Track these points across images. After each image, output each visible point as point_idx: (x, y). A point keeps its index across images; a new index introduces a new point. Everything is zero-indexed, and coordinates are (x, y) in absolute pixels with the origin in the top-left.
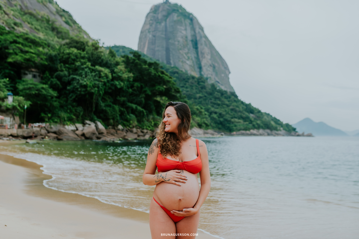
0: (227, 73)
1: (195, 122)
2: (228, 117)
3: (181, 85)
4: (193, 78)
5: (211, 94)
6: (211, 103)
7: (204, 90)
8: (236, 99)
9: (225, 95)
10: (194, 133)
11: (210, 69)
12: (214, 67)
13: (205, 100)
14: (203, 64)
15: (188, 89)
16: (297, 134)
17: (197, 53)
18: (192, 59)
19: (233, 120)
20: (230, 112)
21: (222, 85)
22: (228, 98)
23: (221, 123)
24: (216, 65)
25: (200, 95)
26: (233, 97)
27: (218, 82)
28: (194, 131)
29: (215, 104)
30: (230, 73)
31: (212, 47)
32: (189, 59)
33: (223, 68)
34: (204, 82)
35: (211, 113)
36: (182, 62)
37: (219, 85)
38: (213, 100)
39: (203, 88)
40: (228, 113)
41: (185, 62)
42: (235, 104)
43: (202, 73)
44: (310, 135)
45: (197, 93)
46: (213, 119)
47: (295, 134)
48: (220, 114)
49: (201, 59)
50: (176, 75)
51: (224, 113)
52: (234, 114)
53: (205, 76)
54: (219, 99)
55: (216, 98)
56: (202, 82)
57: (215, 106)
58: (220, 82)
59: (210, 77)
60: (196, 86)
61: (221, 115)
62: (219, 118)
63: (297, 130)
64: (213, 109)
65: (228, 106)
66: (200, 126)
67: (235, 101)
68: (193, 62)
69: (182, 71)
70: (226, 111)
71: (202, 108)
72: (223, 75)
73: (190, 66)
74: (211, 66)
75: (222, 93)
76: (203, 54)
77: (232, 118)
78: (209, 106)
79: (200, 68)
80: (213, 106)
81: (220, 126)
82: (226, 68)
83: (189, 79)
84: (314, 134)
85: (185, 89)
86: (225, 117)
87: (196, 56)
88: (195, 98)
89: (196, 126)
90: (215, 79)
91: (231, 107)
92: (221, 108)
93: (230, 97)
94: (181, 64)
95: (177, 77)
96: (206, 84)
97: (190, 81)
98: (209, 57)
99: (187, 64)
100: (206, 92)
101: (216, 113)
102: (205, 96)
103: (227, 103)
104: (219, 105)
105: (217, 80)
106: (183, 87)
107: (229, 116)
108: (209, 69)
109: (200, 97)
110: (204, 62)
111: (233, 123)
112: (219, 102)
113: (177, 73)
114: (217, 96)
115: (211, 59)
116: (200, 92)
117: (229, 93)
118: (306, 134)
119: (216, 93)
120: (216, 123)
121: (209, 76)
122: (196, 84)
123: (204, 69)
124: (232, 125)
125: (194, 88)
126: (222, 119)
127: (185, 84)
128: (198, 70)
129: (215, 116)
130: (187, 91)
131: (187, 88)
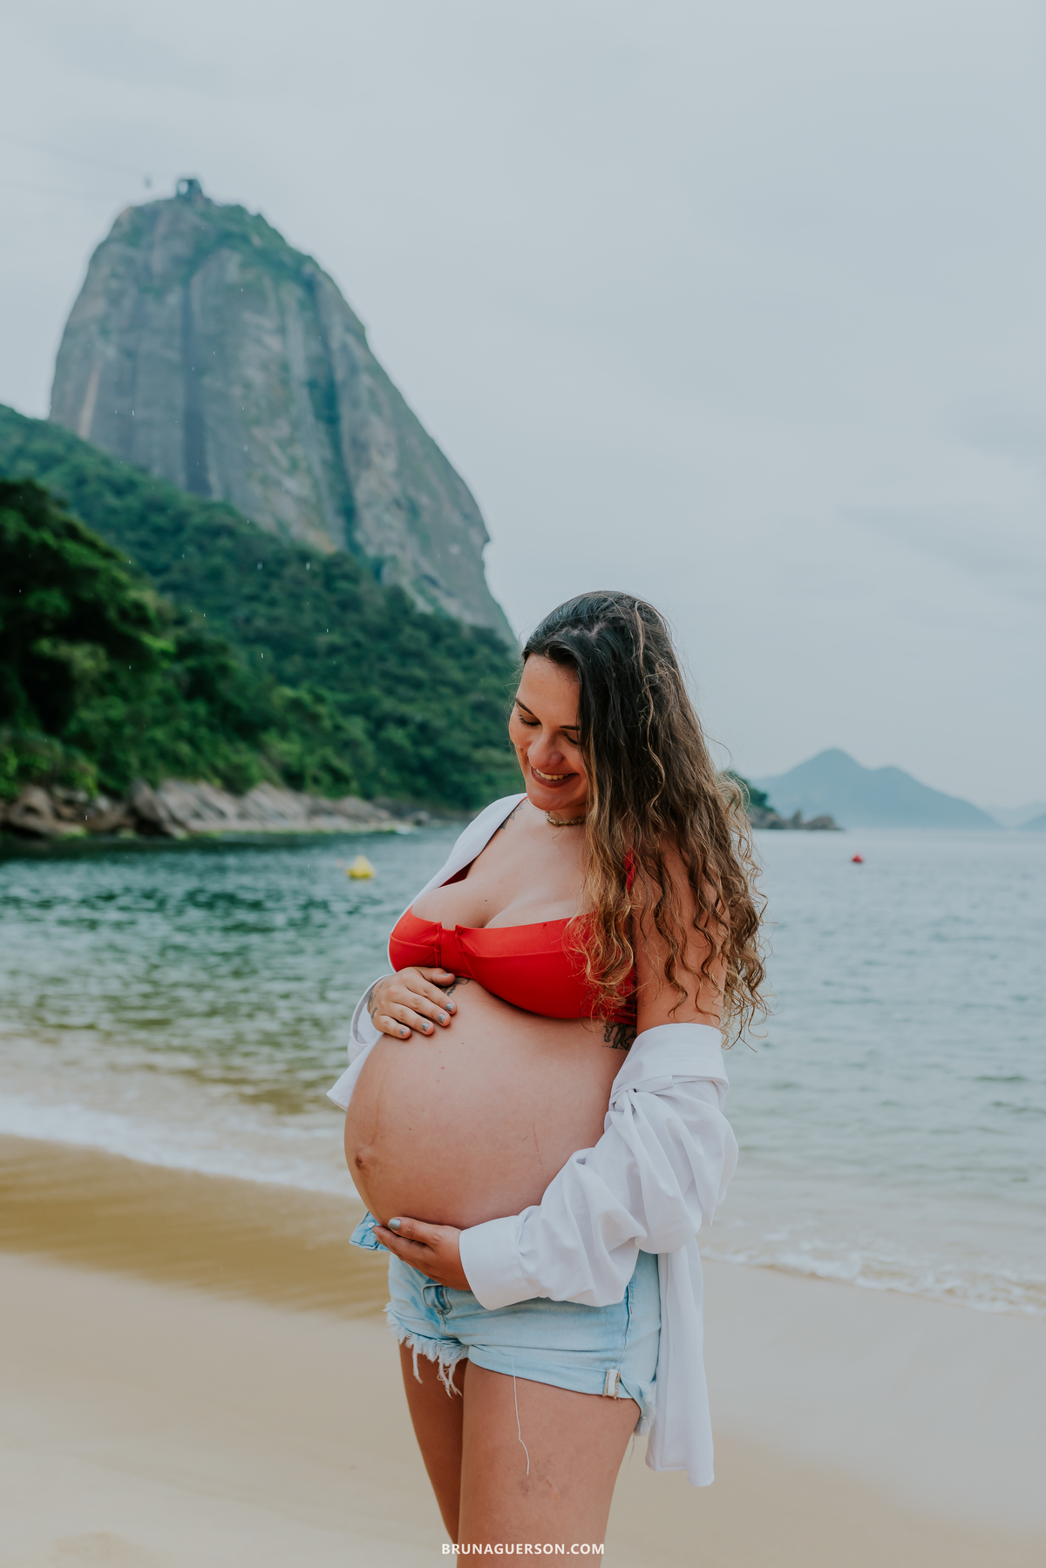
0: (476, 538)
1: (271, 760)
2: (457, 741)
3: (247, 590)
4: (304, 556)
5: (382, 634)
6: (385, 674)
7: (352, 617)
8: (497, 660)
9: (450, 641)
10: (252, 808)
11: (396, 522)
12: (413, 511)
13: (356, 661)
14: (361, 495)
15: (280, 612)
16: (771, 817)
17: (336, 443)
18: (309, 471)
19: (479, 755)
20: (467, 719)
21: (450, 594)
22: (460, 653)
23: (425, 768)
24: (424, 500)
25: (334, 638)
26: (483, 651)
27: (433, 582)
28: (258, 805)
29: (399, 680)
30: (487, 540)
31: (404, 420)
32: (294, 467)
33: (455, 519)
34: (353, 578)
35: (379, 724)
36: (265, 481)
37: (434, 592)
38: (392, 665)
39: (350, 604)
40: (457, 723)
41: (278, 484)
42: (492, 681)
43: (359, 537)
44: (823, 824)
45: (319, 628)
46: (387, 749)
47: (762, 817)
48: (423, 728)
49: (352, 471)
50: (225, 542)
51: (439, 723)
52: (486, 730)
53: (371, 552)
54: (418, 656)
55: (406, 655)
56: (347, 577)
57: (402, 690)
58: (442, 582)
59: (394, 559)
60: (317, 596)
61: (424, 733)
62: (416, 742)
63: (770, 802)
64: (388, 705)
65: (459, 690)
66: (294, 780)
67: (494, 669)
68: (315, 485)
69: (252, 525)
70: (448, 713)
71: (319, 699)
72: (455, 550)
73: (301, 501)
74: (397, 503)
75: (439, 630)
76: (361, 447)
77: (477, 745)
78: (375, 691)
79: (349, 513)
80: (390, 692)
81: (421, 782)
82: (472, 515)
83: (282, 563)
84: (839, 822)
85: (261, 609)
86: (444, 742)
87: (328, 454)
88: (311, 653)
89: (269, 780)
90: (415, 565)
91: (475, 697)
92: (429, 700)
93: (471, 652)
94: (256, 490)
95: (229, 555)
96: (365, 587)
97: (291, 570)
98: (389, 463)
99: (288, 492)
100: (364, 628)
101: (402, 722)
102: (357, 645)
103: (457, 675)
104: (417, 685)
105: (428, 568)
106: (253, 598)
107: (465, 736)
108: (387, 518)
109: (333, 650)
110: (366, 487)
111: (478, 767)
112: (419, 672)
113: (229, 532)
114: (412, 646)
115: (398, 475)
116: (336, 623)
117: (466, 633)
118: (807, 817)
119: (408, 630)
120: (401, 765)
121: (389, 551)
122: (316, 586)
123: (367, 517)
124: (474, 778)
125: (307, 604)
126: (428, 752)
127: (266, 587)
128: (338, 522)
129: (397, 735)
130: (274, 620)
131: (272, 603)
